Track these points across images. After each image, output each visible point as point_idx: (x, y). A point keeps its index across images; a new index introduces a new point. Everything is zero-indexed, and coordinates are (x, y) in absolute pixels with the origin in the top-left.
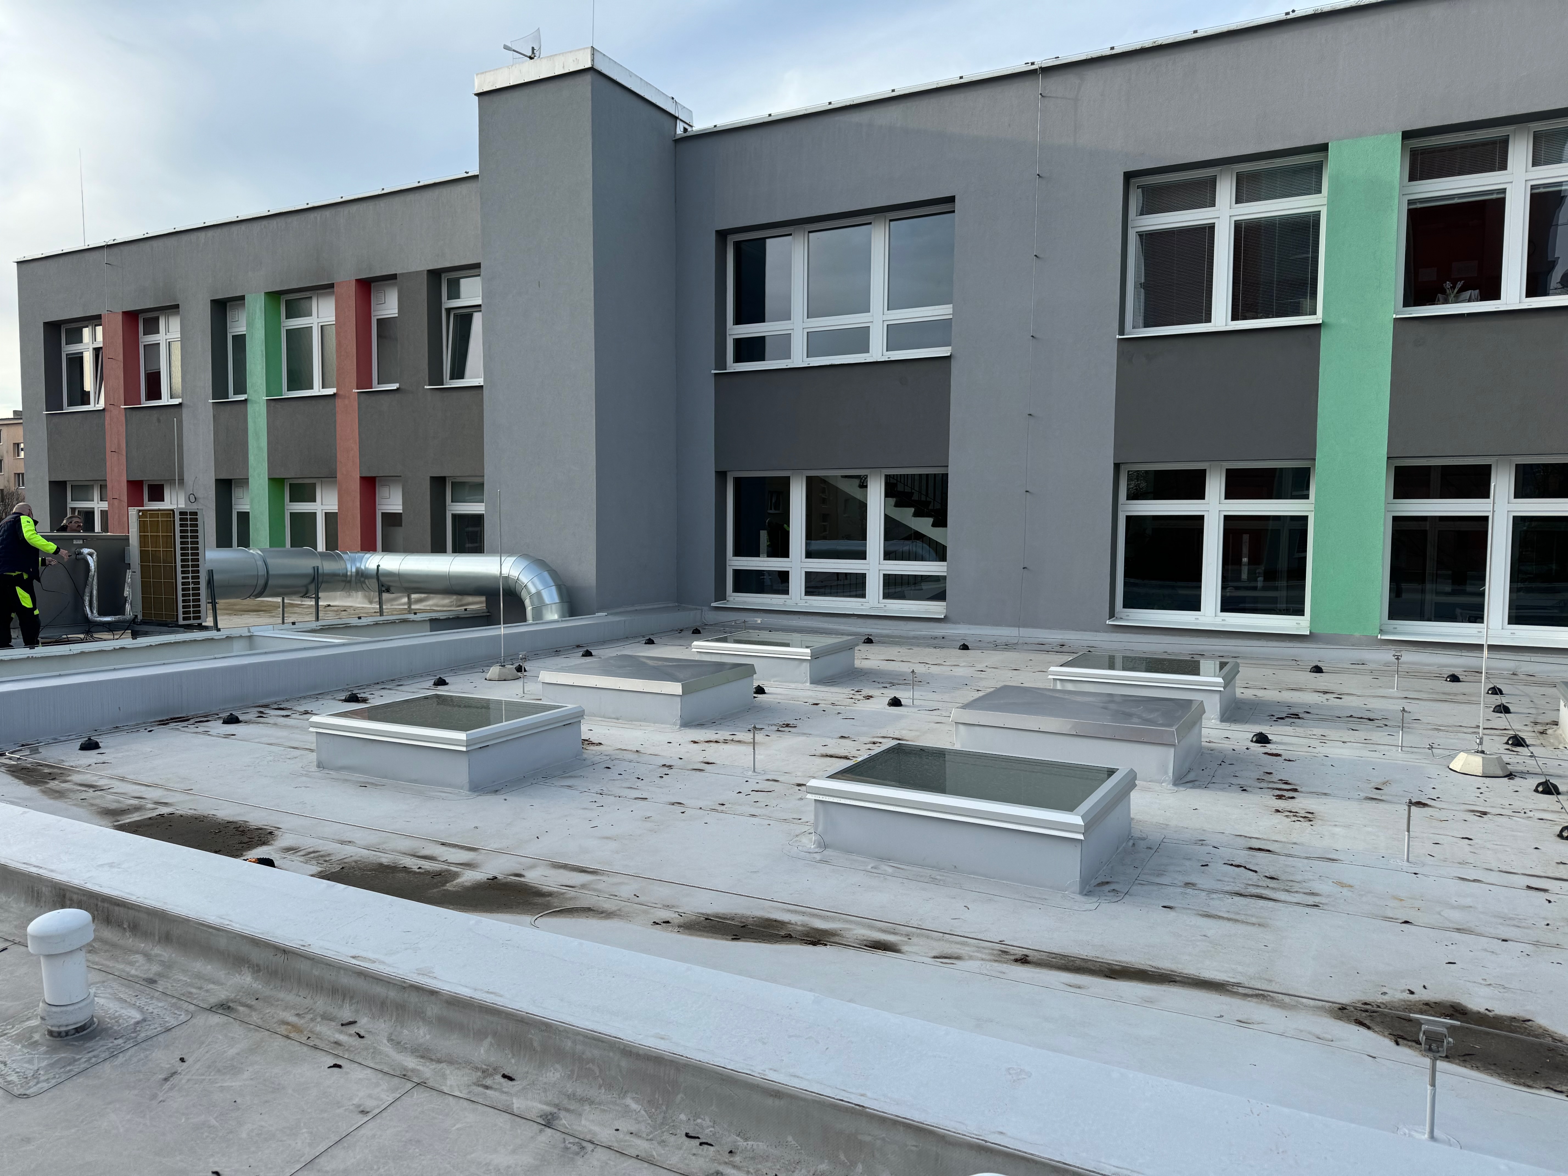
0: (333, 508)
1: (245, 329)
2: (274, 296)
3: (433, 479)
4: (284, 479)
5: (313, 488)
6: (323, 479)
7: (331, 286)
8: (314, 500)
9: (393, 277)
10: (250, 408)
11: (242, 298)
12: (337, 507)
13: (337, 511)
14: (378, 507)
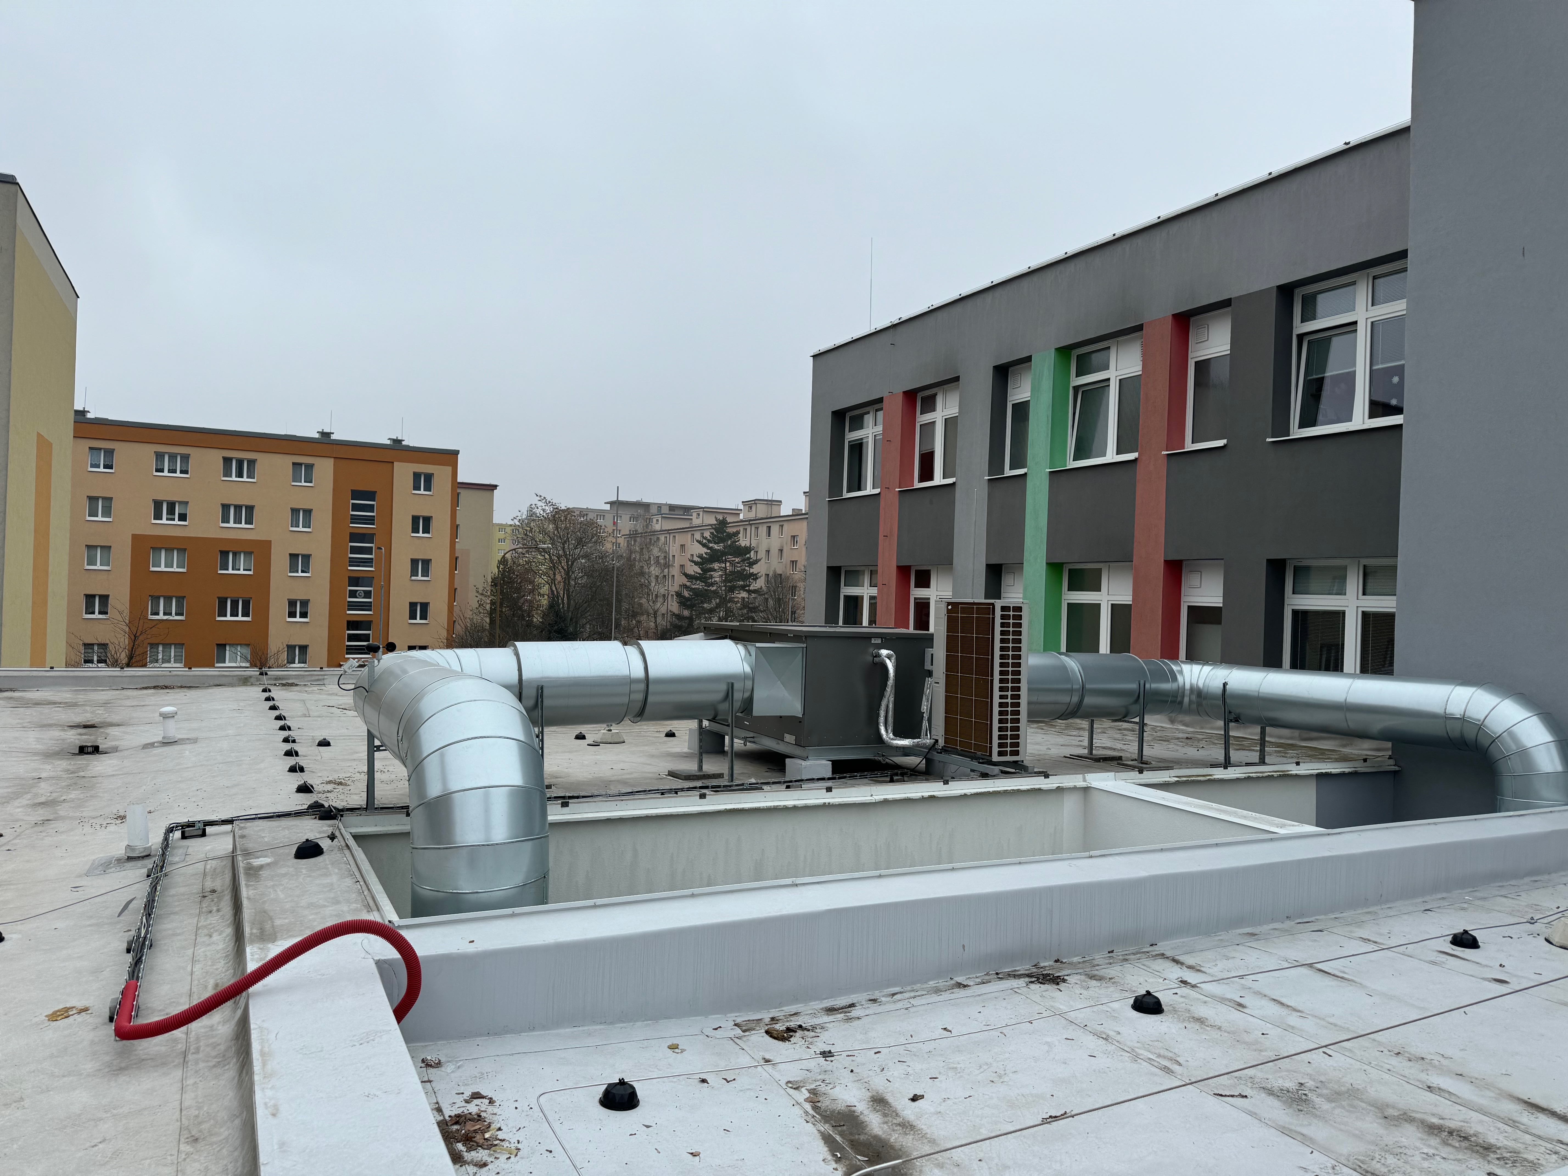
0: (1125, 597)
1: (1029, 394)
2: (1064, 351)
3: (1270, 562)
4: (1063, 563)
5: (1098, 573)
6: (1111, 564)
7: (1139, 328)
8: (1098, 589)
9: (1226, 303)
10: (1030, 483)
11: (1028, 359)
12: (1131, 598)
13: (1131, 603)
14: (1183, 599)
